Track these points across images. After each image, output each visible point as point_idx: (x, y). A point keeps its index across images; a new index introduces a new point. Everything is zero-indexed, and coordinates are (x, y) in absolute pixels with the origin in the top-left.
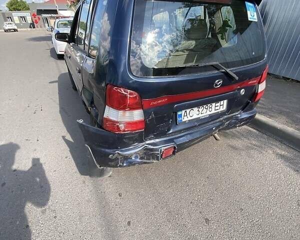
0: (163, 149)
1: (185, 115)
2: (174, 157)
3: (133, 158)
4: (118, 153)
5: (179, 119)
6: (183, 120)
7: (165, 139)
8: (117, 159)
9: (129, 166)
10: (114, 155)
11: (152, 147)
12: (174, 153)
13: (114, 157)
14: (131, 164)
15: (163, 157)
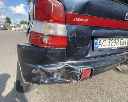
0: (82, 69)
1: (100, 44)
2: (91, 79)
3: (55, 76)
4: (41, 69)
5: (95, 46)
6: (98, 48)
7: (83, 61)
8: (39, 74)
9: (50, 84)
10: (36, 69)
11: (72, 67)
12: (91, 75)
13: (37, 72)
14: (53, 82)
15: (82, 78)
